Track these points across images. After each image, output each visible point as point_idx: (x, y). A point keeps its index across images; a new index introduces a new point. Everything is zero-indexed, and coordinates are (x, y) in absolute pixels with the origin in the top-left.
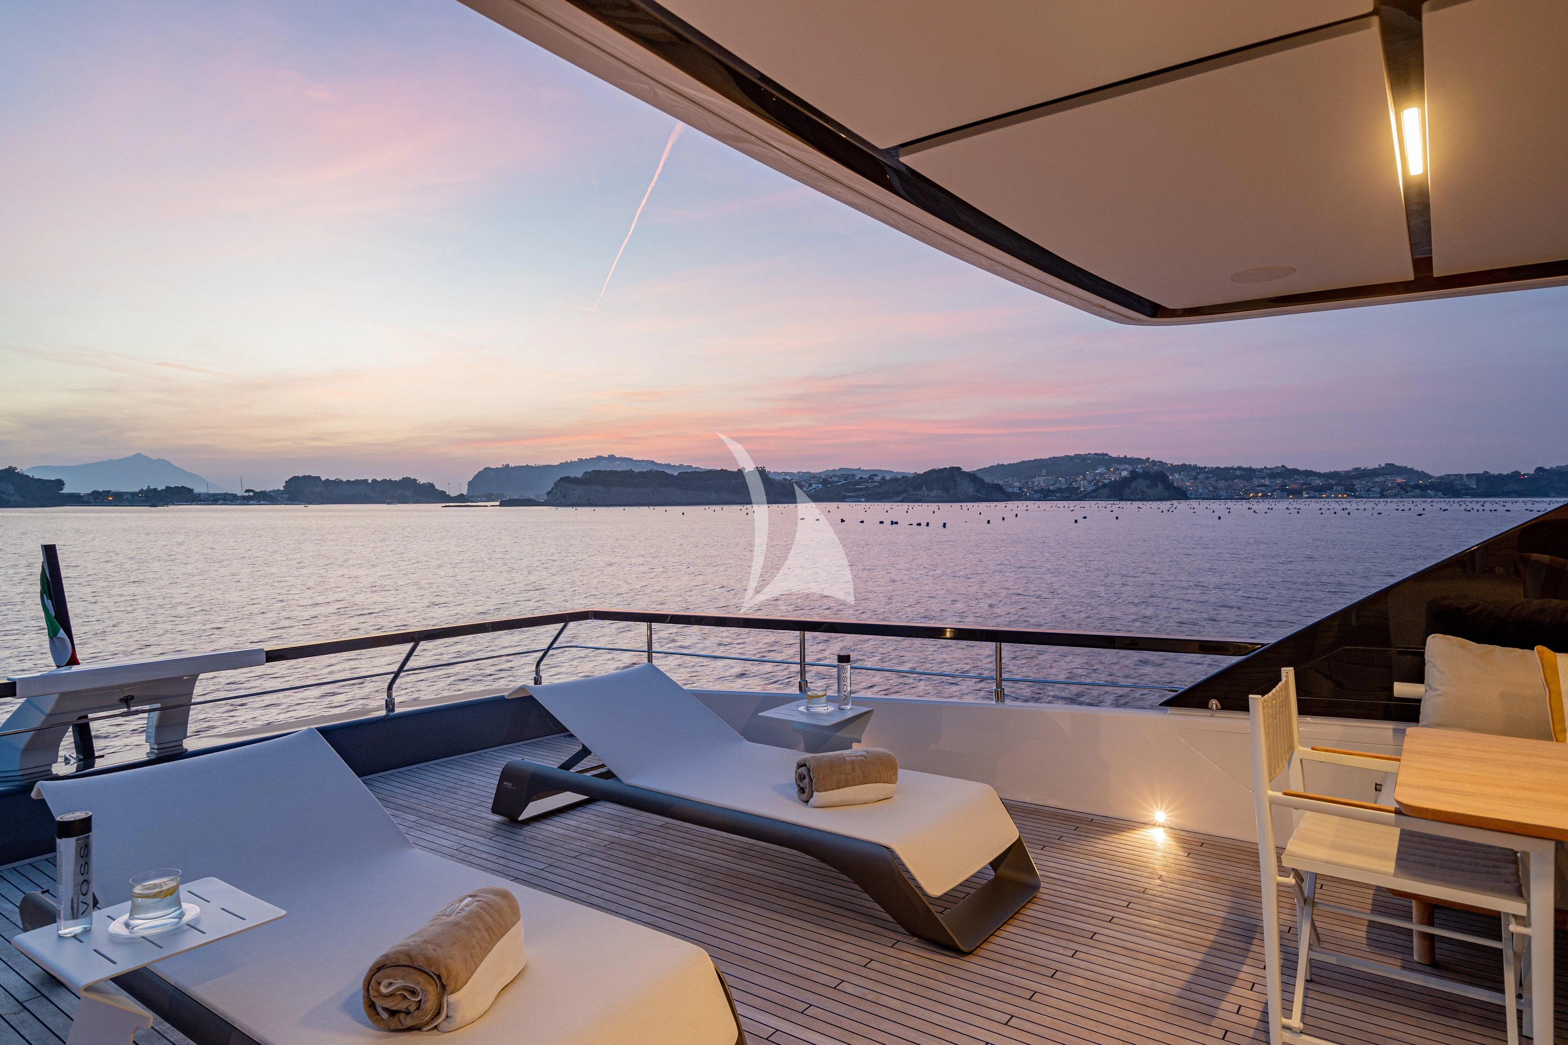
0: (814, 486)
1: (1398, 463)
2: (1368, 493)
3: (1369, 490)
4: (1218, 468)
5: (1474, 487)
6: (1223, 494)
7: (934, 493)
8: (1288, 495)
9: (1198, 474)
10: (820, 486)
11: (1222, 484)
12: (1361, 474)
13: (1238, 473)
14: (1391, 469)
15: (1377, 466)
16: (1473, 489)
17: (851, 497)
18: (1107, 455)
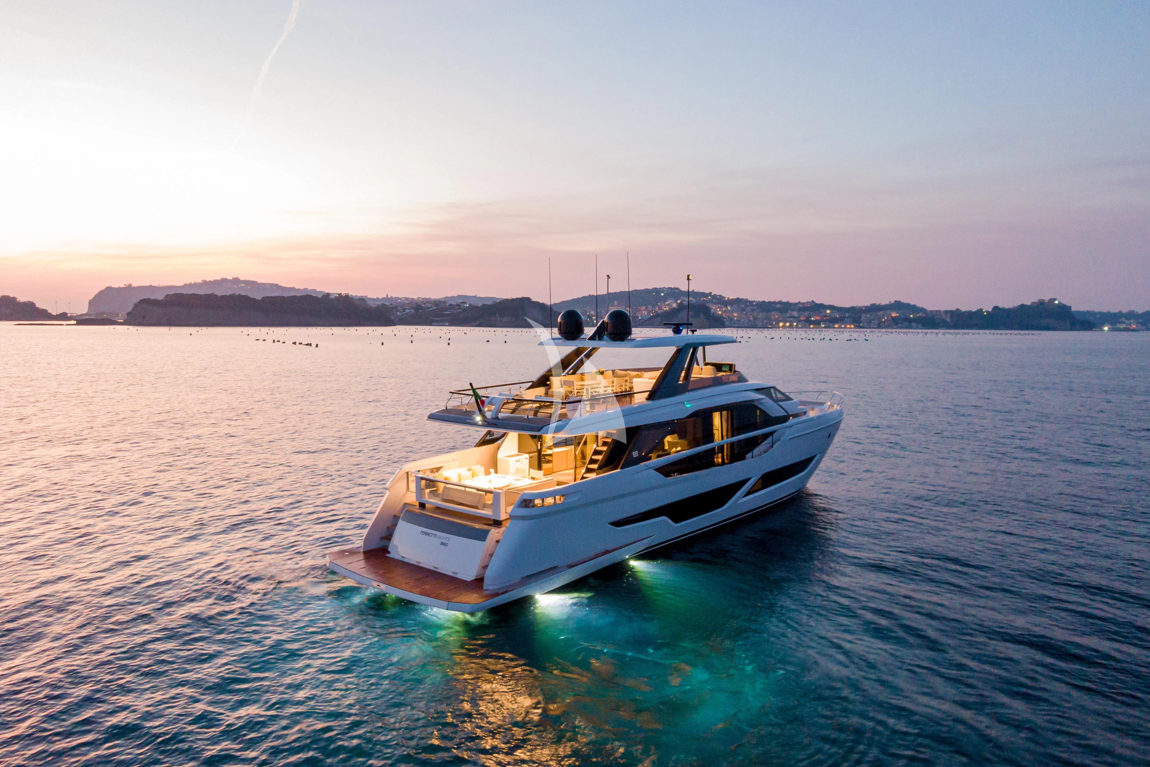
0: (407, 311)
1: (904, 301)
2: (869, 325)
3: (870, 322)
4: (764, 302)
5: (949, 320)
6: (760, 323)
7: (505, 319)
8: (810, 325)
9: (747, 306)
10: (413, 311)
11: (761, 315)
12: (874, 309)
13: (778, 306)
14: (898, 305)
15: (888, 303)
16: (947, 322)
17: (438, 321)
18: (678, 289)
